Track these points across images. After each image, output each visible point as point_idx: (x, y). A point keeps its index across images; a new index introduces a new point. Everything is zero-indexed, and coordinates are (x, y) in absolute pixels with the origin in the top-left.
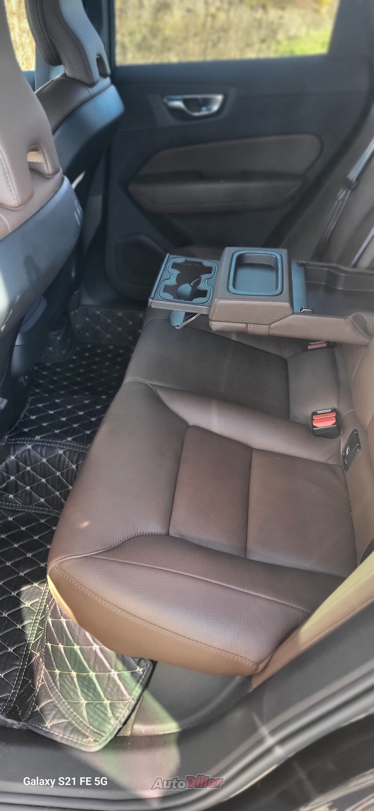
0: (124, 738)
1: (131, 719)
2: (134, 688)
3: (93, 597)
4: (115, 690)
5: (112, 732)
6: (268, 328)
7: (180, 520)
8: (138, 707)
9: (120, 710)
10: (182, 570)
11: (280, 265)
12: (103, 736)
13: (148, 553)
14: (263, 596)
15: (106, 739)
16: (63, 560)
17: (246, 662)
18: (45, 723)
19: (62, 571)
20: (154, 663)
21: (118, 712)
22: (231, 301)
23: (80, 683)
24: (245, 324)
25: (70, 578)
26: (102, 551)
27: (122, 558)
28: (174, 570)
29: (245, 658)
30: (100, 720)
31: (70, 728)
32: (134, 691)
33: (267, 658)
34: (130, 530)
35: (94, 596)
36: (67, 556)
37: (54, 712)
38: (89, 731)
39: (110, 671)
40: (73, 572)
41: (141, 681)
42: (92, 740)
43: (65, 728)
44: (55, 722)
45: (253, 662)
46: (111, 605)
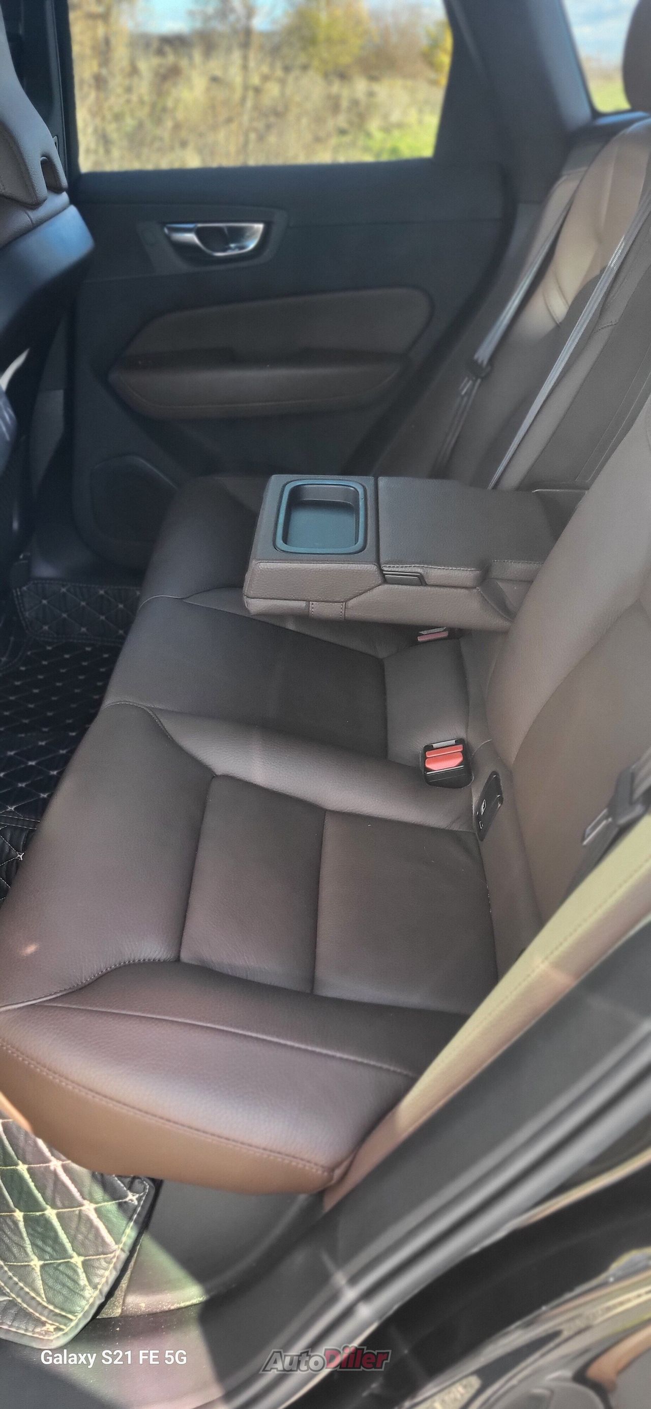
0: (109, 1322)
1: (122, 1286)
2: (125, 1230)
4: (91, 1236)
5: (87, 1312)
6: (344, 608)
7: (199, 936)
8: (132, 1263)
9: (100, 1272)
10: (200, 1019)
11: (361, 503)
12: (71, 1320)
13: (142, 993)
14: (338, 1055)
15: (77, 1325)
17: (312, 1168)
20: (157, 1184)
21: (96, 1275)
22: (279, 564)
23: (30, 1230)
24: (305, 602)
25: (5, 1044)
26: (61, 994)
27: (96, 1004)
29: (309, 1162)
30: (65, 1292)
31: (13, 1311)
32: (124, 1235)
33: (347, 1158)
34: (112, 956)
35: (46, 1072)
38: (46, 1313)
39: (81, 1205)
40: (9, 1034)
41: (135, 1216)
42: (51, 1328)
45: (322, 1167)
46: (76, 1086)
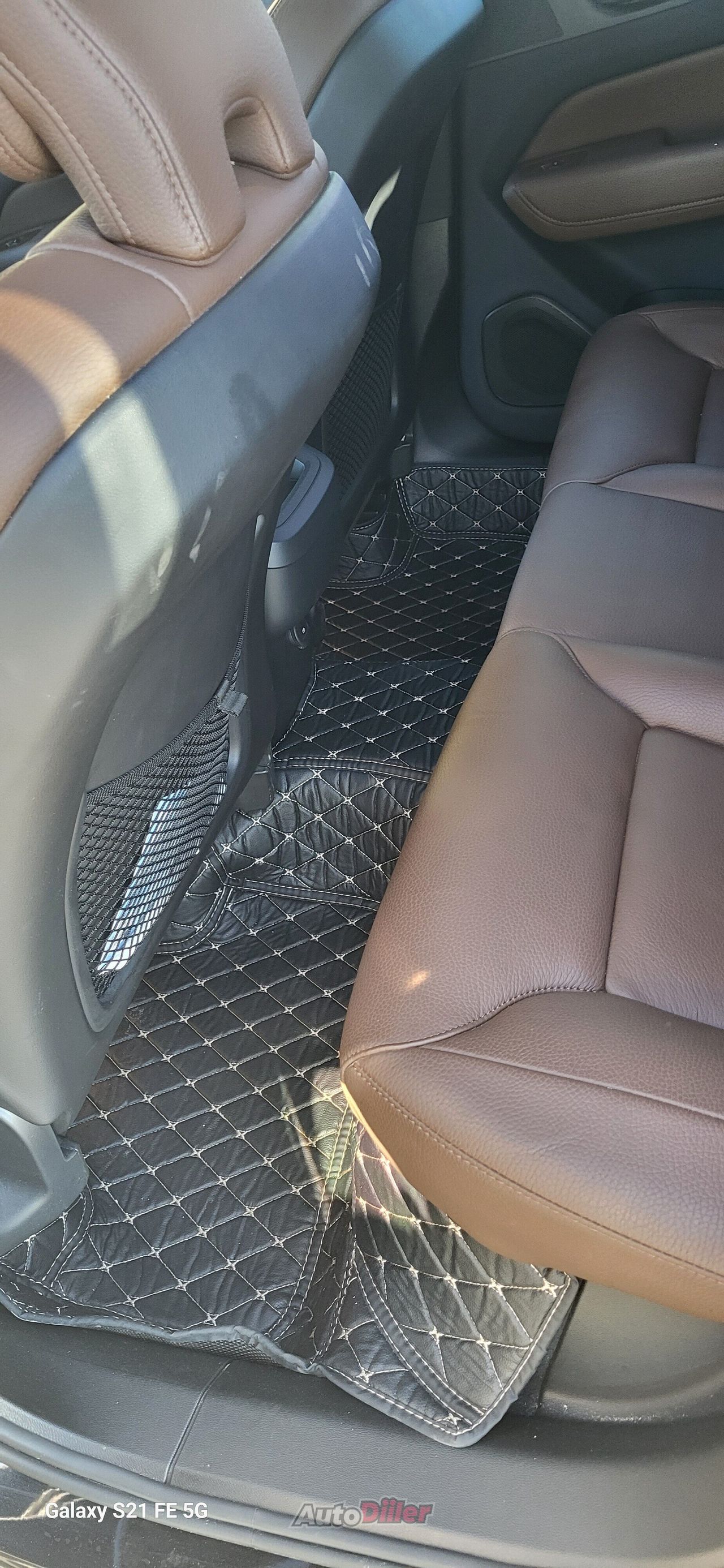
2: (541, 1323)
3: (435, 1140)
4: (500, 1321)
7: (630, 956)
9: (512, 1365)
10: (637, 1086)
12: (479, 1416)
13: (556, 1042)
15: (485, 1423)
16: (369, 1053)
18: (360, 1371)
19: (368, 1077)
20: (581, 1281)
21: (507, 1368)
23: (427, 1294)
25: (386, 1094)
26: (453, 1033)
27: (497, 1052)
28: (618, 1085)
30: (469, 1377)
31: (411, 1388)
32: (540, 1330)
34: (516, 982)
35: (437, 1139)
36: (379, 1044)
37: (376, 1348)
38: (448, 1398)
39: (487, 1282)
40: (390, 1082)
41: (554, 1310)
42: (455, 1420)
43: (400, 1387)
44: (379, 1369)
46: (475, 1162)
